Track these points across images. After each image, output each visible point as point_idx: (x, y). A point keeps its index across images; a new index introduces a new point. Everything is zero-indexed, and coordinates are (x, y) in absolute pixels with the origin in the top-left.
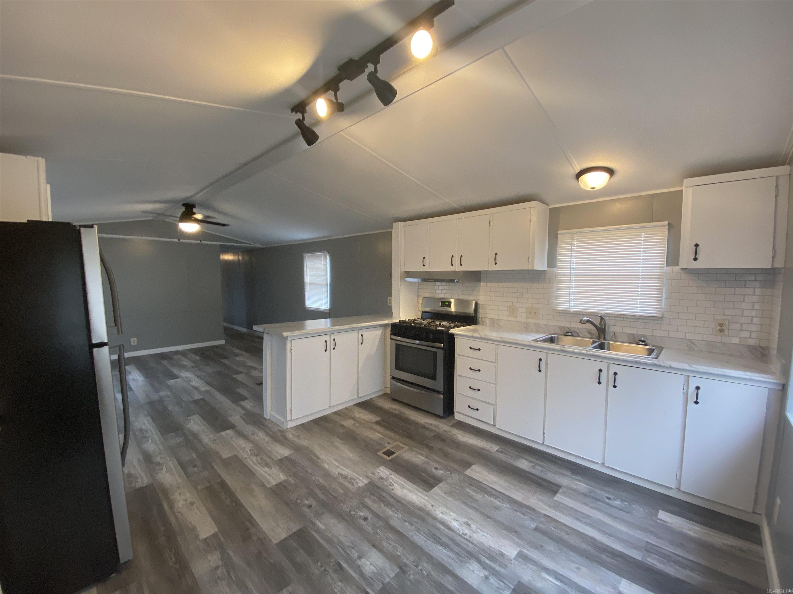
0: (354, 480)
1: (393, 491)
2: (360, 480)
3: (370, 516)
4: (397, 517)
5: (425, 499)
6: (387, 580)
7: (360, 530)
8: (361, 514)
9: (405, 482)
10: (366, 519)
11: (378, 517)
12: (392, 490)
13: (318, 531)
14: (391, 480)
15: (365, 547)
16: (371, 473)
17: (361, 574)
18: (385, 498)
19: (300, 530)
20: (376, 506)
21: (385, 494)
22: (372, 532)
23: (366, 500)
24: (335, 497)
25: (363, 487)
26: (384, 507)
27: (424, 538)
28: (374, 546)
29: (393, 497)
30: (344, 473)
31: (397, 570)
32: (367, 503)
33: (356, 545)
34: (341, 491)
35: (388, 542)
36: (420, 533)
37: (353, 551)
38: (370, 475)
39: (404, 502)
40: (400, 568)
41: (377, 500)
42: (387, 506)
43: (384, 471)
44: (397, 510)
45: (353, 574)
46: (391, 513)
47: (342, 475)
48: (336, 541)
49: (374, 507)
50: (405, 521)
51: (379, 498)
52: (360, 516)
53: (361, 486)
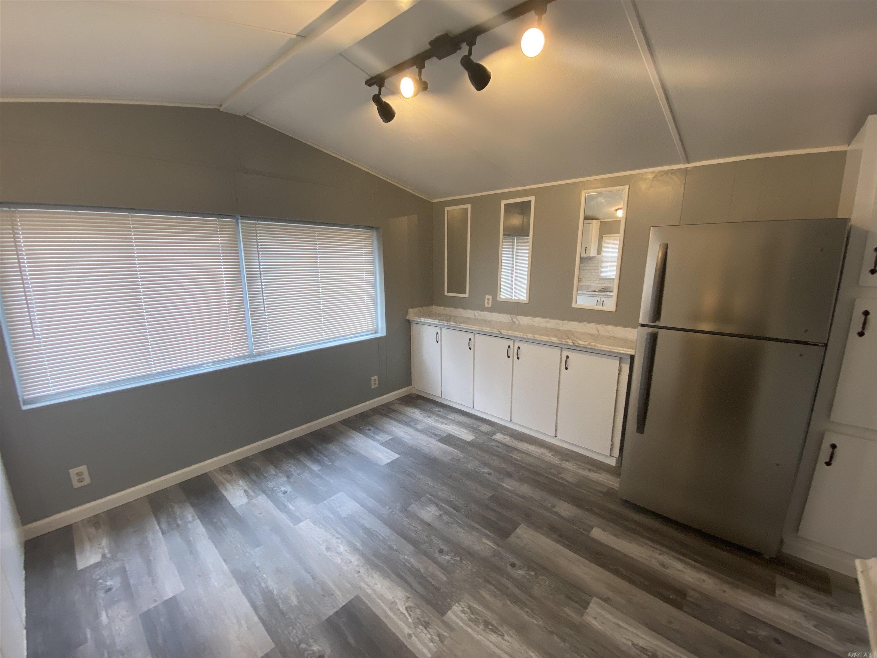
0: (470, 620)
1: (409, 595)
2: (462, 620)
3: (437, 555)
4: (406, 555)
5: (365, 582)
6: (417, 503)
7: (446, 540)
8: (447, 557)
9: (387, 616)
10: (441, 551)
11: (426, 554)
12: (409, 598)
13: (488, 537)
14: (410, 620)
15: (437, 524)
16: (445, 637)
17: (437, 505)
18: (419, 583)
19: (507, 537)
20: (431, 569)
21: (420, 589)
22: (433, 537)
23: (444, 578)
24: (487, 581)
25: (454, 603)
26: (421, 569)
27: (380, 533)
28: (429, 525)
29: (410, 586)
30: (494, 637)
31: (409, 508)
32: (443, 574)
33: (445, 525)
34: (482, 592)
35: (416, 529)
36: (383, 537)
37: (447, 520)
38: (445, 634)
39: (394, 576)
40: (406, 510)
41: (429, 579)
42: (417, 570)
43: (420, 647)
44: (405, 564)
45: (444, 505)
46: (412, 560)
47: (495, 630)
48: (466, 528)
49: (433, 569)
50: (396, 550)
51: (428, 581)
52: (447, 555)
53: (457, 604)
